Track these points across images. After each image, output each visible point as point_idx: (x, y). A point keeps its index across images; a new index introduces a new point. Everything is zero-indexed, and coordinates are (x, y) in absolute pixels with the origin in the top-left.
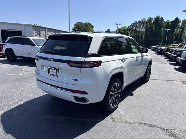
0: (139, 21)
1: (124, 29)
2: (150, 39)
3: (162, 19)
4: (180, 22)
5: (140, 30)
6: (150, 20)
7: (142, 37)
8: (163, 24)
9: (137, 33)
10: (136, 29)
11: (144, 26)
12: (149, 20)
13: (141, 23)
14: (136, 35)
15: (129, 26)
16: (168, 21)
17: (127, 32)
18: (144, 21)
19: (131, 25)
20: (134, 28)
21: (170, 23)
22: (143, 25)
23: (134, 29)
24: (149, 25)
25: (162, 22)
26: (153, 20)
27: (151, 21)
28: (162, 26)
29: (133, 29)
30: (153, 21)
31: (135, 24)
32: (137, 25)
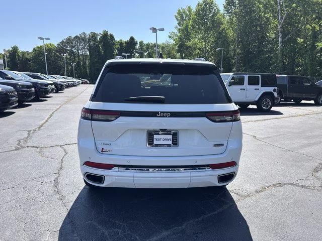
0: (76, 37)
1: (50, 49)
2: (98, 67)
3: (112, 36)
4: (137, 44)
5: (79, 52)
6: (94, 36)
7: (85, 64)
8: (114, 44)
9: (75, 57)
10: (73, 49)
11: (85, 46)
12: (92, 37)
13: (79, 39)
14: (75, 61)
15: (58, 44)
16: (121, 40)
17: (55, 54)
18: (85, 37)
19: (62, 42)
20: (69, 48)
21: (124, 45)
22: (85, 43)
23: (68, 50)
24: (94, 44)
25: (112, 41)
26: (99, 37)
27: (96, 38)
28: (114, 48)
29: (66, 50)
30: (98, 39)
31: (69, 41)
32: (72, 43)
